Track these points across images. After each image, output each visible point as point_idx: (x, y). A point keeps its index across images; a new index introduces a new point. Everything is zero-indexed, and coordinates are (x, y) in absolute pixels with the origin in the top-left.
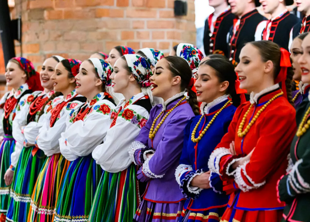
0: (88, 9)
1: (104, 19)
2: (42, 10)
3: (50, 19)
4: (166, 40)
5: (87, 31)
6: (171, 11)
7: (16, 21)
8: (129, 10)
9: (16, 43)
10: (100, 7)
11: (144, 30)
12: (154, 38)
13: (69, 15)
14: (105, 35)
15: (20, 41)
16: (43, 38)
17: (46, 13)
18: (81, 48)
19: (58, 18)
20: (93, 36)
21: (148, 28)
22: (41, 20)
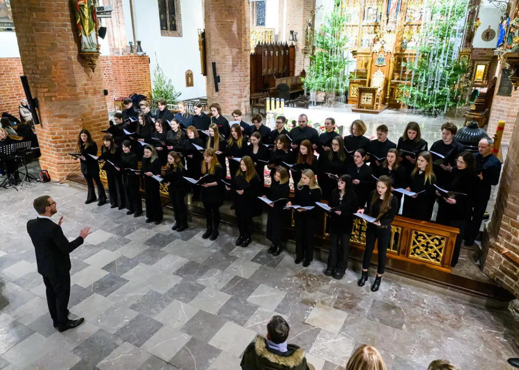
0: (73, 97)
1: (81, 100)
2: (51, 97)
3: (56, 101)
4: (103, 105)
5: (75, 105)
6: (103, 94)
7: (34, 99)
8: (89, 96)
9: (36, 108)
10: (79, 96)
11: (95, 103)
12: (99, 105)
13: (65, 99)
14: (82, 106)
15: (38, 107)
16: (53, 108)
17: (53, 98)
18: (72, 112)
19: (60, 100)
20: (77, 107)
21: (97, 101)
22: (51, 101)
